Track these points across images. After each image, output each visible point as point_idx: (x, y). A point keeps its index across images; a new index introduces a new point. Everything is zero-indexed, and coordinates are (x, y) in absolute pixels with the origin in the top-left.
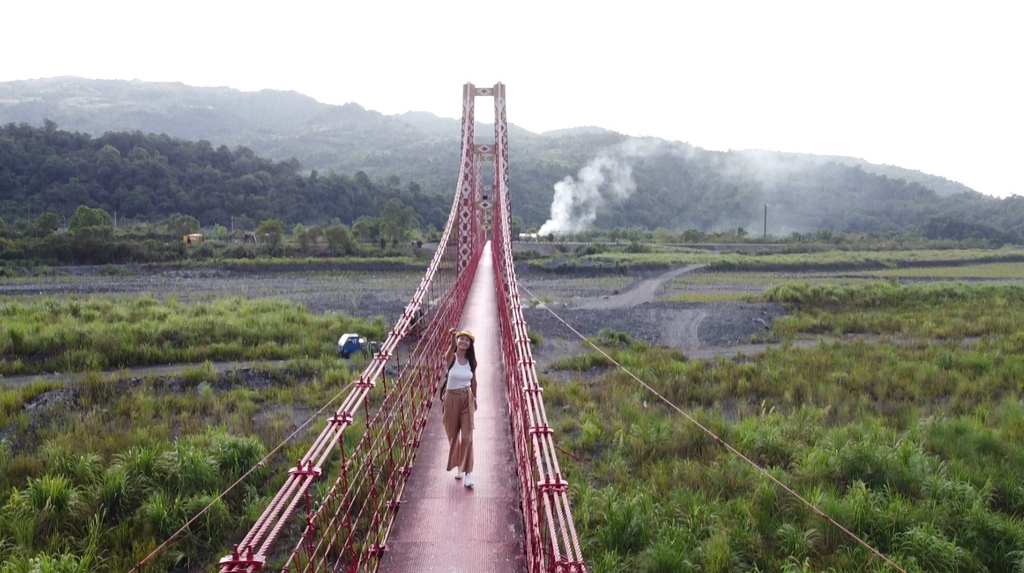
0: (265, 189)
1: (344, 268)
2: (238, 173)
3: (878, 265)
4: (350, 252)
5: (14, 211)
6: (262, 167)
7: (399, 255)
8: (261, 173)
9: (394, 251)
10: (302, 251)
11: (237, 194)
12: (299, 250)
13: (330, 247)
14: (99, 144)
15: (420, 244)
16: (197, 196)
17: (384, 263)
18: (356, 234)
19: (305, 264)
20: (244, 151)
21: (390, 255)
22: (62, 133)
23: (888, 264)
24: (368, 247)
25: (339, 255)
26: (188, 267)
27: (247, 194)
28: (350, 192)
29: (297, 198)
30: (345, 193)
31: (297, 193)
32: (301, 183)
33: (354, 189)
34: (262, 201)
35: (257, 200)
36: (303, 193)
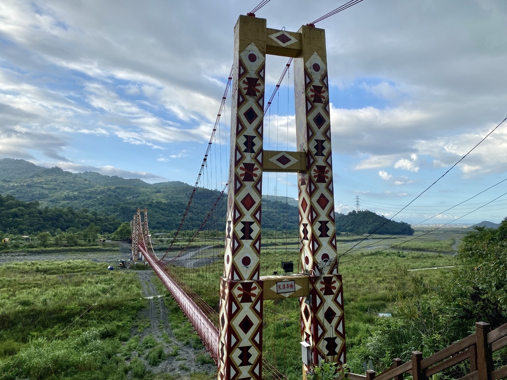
0: (22, 215)
1: (76, 251)
2: (10, 207)
3: (275, 244)
4: (76, 245)
6: (19, 205)
7: (96, 245)
8: (21, 208)
9: (94, 243)
10: (56, 244)
11: (8, 218)
12: (55, 244)
13: (68, 243)
15: (104, 241)
18: (77, 237)
19: (61, 250)
20: (10, 197)
21: (93, 245)
23: (279, 244)
24: (82, 242)
25: (72, 246)
26: (12, 252)
27: (14, 218)
28: (65, 216)
29: (39, 220)
30: (62, 217)
31: (38, 217)
32: (40, 213)
33: (67, 215)
34: (21, 221)
35: (19, 221)
36: (42, 217)
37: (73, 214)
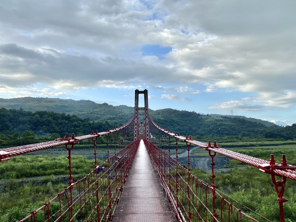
0: (80, 126)
1: (100, 147)
2: (72, 122)
3: (254, 146)
4: (102, 143)
5: (8, 133)
6: (79, 120)
7: (116, 144)
8: (79, 122)
9: (115, 142)
11: (71, 128)
12: (88, 143)
14: (34, 114)
16: (60, 128)
17: (112, 146)
18: (104, 138)
19: (89, 147)
20: (74, 116)
21: (114, 144)
22: (24, 111)
23: (256, 145)
25: (99, 144)
27: (74, 128)
28: (103, 126)
29: (89, 129)
30: (102, 127)
31: (88, 127)
32: (90, 124)
33: (105, 126)
34: (78, 129)
35: (77, 129)
36: (90, 127)
37: (109, 125)
